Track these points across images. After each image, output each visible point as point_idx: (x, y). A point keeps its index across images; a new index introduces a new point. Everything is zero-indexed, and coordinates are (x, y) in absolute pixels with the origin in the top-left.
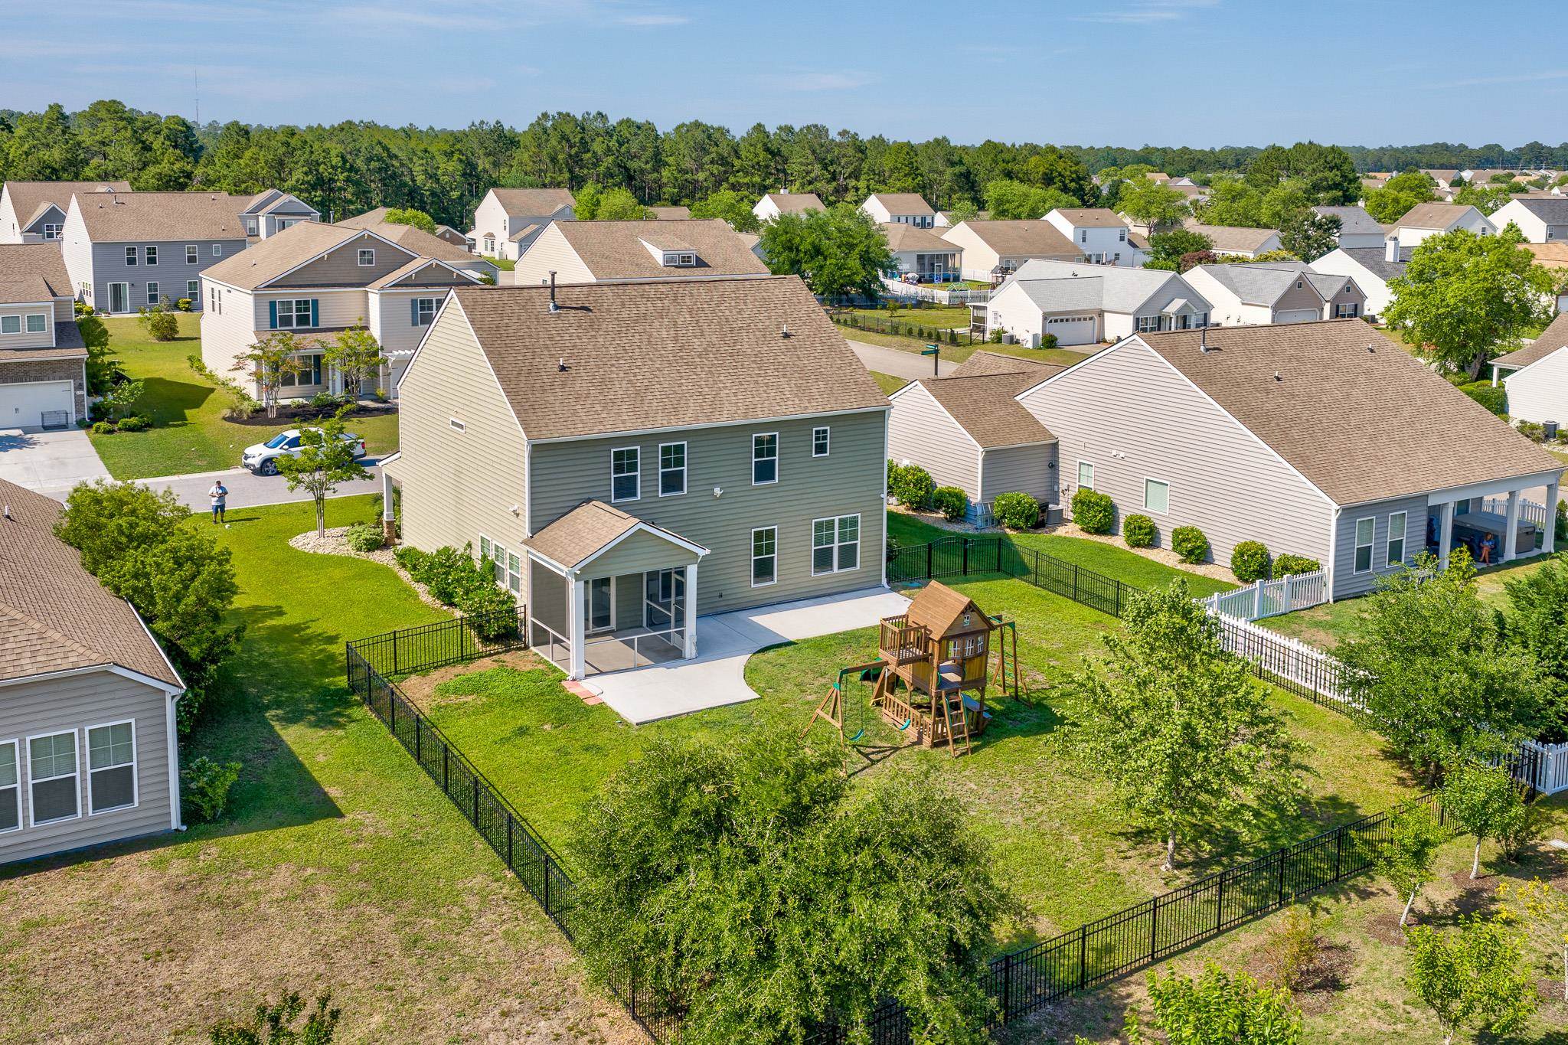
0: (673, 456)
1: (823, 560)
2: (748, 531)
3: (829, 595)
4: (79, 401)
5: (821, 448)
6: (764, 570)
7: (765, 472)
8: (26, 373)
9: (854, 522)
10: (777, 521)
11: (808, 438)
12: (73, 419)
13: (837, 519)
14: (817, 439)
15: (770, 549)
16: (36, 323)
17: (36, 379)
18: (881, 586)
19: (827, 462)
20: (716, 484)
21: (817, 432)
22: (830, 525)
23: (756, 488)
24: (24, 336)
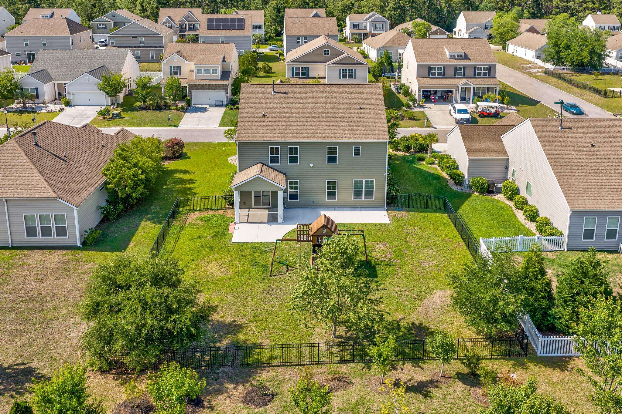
0: (293, 150)
1: (358, 194)
2: (325, 180)
3: (361, 208)
4: (227, 97)
5: (357, 154)
6: (332, 194)
7: (332, 160)
8: (211, 87)
9: (372, 182)
10: (338, 178)
11: (351, 149)
12: (225, 103)
13: (364, 180)
14: (355, 150)
15: (334, 188)
16: (214, 72)
17: (214, 90)
18: (384, 207)
19: (359, 159)
20: (311, 162)
21: (355, 147)
22: (361, 182)
23: (328, 165)
24: (211, 76)
